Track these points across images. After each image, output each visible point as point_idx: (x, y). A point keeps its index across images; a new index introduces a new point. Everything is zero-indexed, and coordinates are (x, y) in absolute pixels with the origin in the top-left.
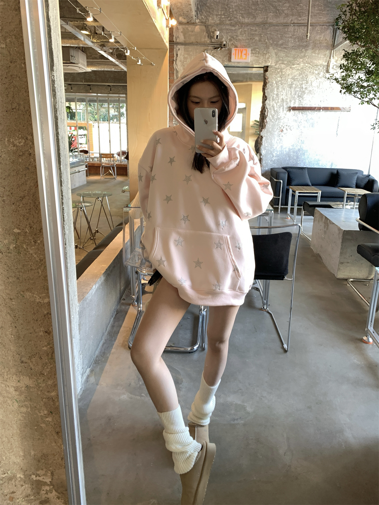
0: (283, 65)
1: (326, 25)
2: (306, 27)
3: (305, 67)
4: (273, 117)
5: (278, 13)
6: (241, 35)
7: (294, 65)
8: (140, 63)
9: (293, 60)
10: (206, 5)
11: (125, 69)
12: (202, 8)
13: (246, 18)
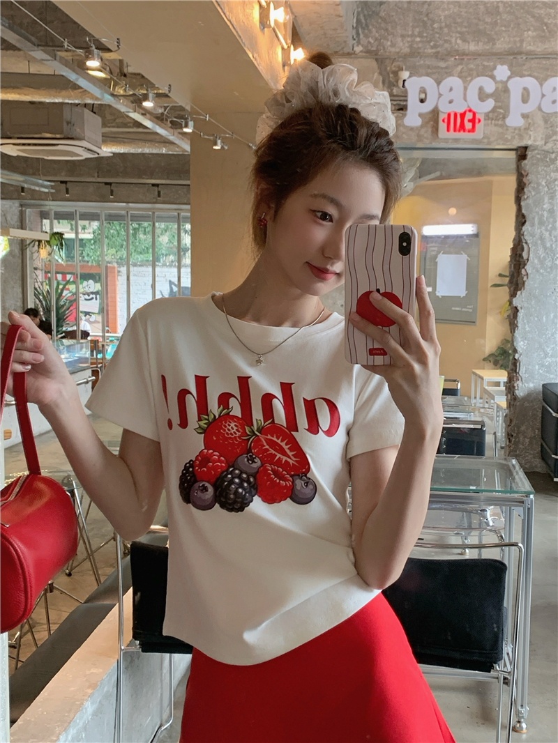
4: (542, 262)
5: (546, 30)
8: (218, 147)
10: (377, 14)
11: (189, 151)
12: (368, 21)
13: (472, 41)
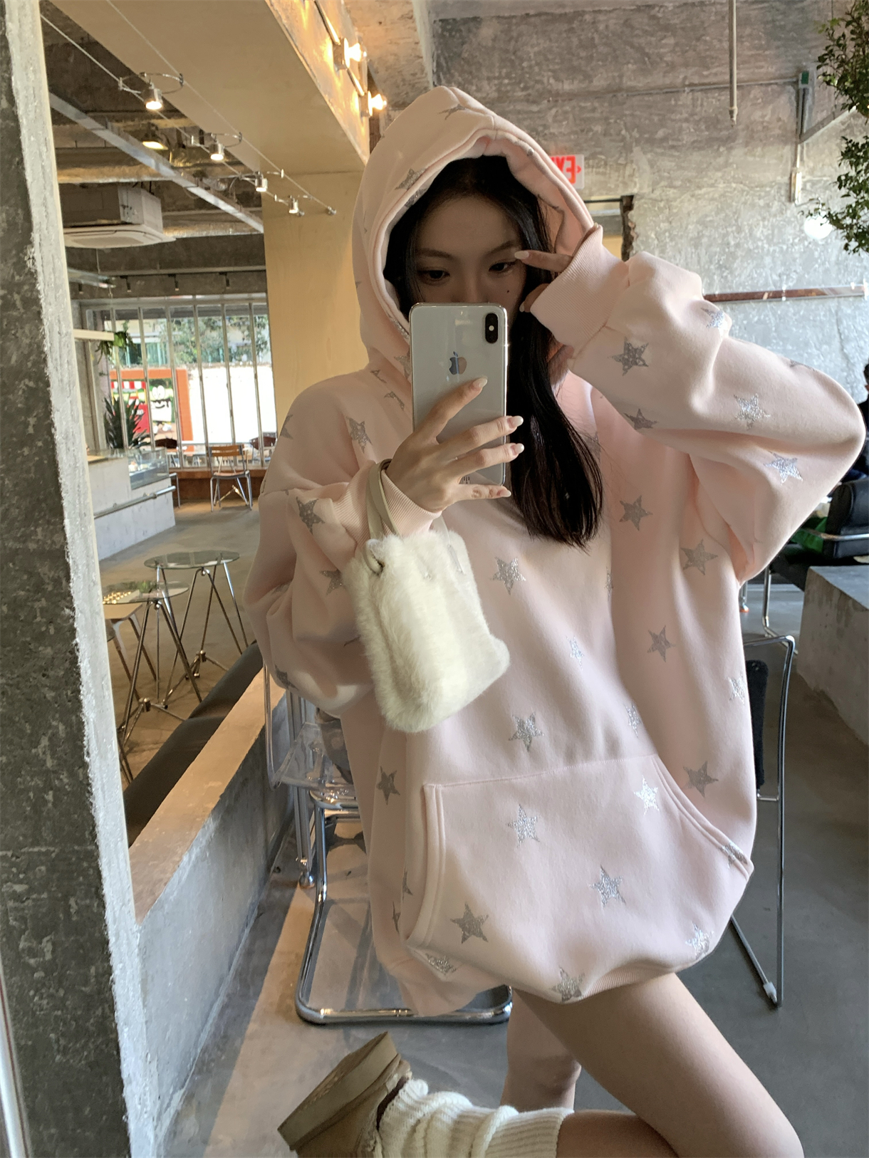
0: (672, 191)
1: (776, 84)
2: (728, 93)
3: (731, 192)
5: (647, 62)
6: (556, 125)
7: (699, 188)
8: (295, 210)
9: (696, 177)
10: (459, 55)
11: (261, 230)
12: (449, 64)
13: (567, 80)
